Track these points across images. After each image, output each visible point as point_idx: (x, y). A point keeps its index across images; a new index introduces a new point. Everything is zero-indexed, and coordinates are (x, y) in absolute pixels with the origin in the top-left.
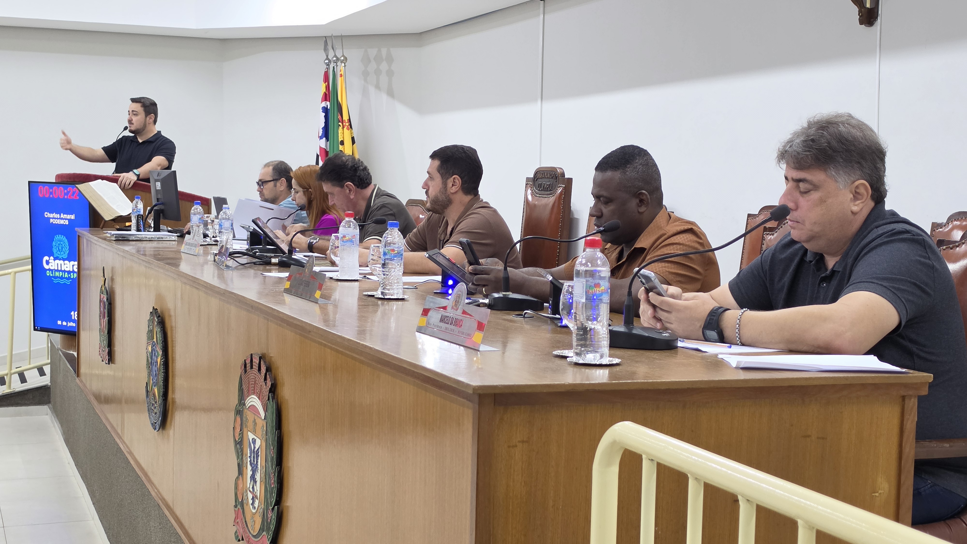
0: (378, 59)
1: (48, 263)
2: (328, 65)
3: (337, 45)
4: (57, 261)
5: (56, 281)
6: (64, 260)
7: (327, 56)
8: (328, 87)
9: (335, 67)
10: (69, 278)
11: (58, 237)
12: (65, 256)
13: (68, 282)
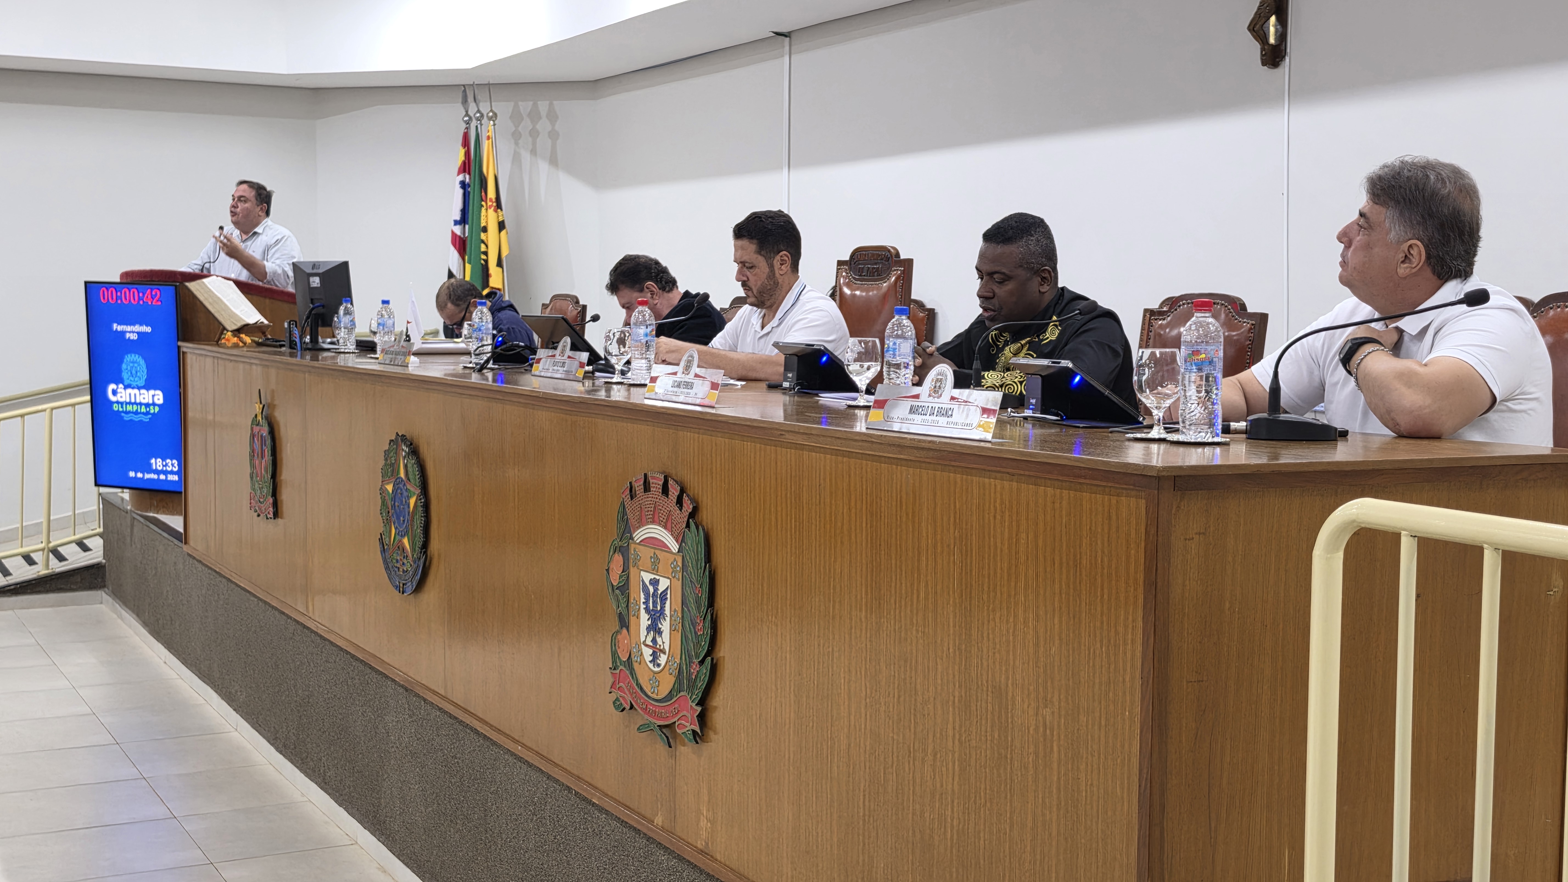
1: (115, 393)
2: (468, 123)
3: (482, 95)
4: (129, 391)
5: (127, 418)
6: (139, 388)
7: (467, 112)
8: (467, 154)
9: (479, 126)
10: (147, 413)
11: (130, 358)
12: (142, 383)
13: (146, 419)
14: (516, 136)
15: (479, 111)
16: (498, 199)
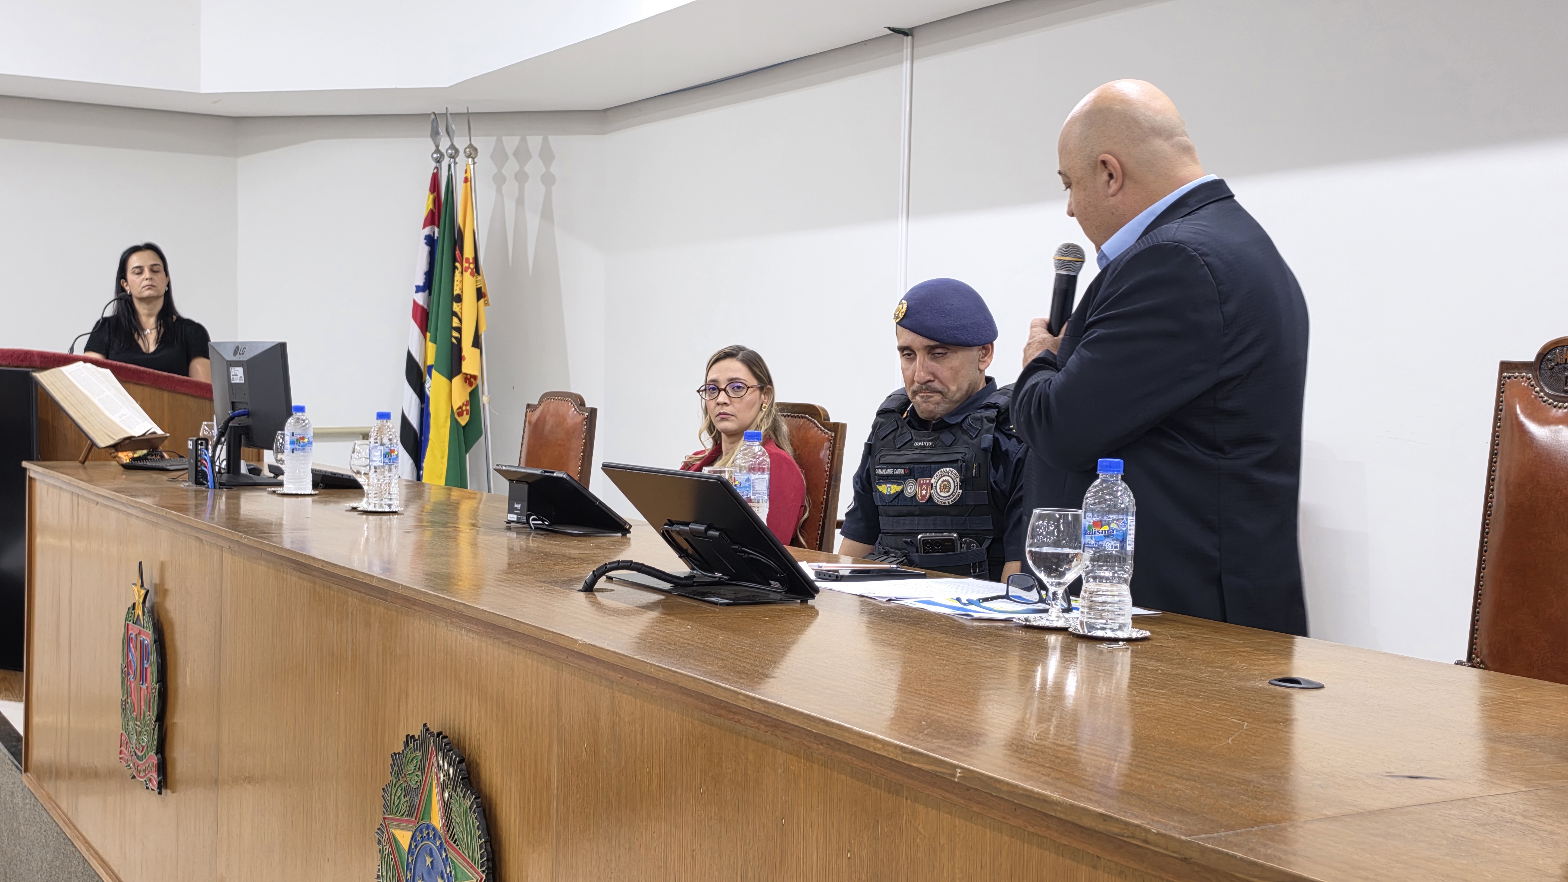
0: (523, 155)
2: (438, 161)
3: (457, 127)
7: (437, 146)
8: (437, 201)
9: (452, 165)
14: (500, 181)
15: (452, 146)
16: (476, 259)
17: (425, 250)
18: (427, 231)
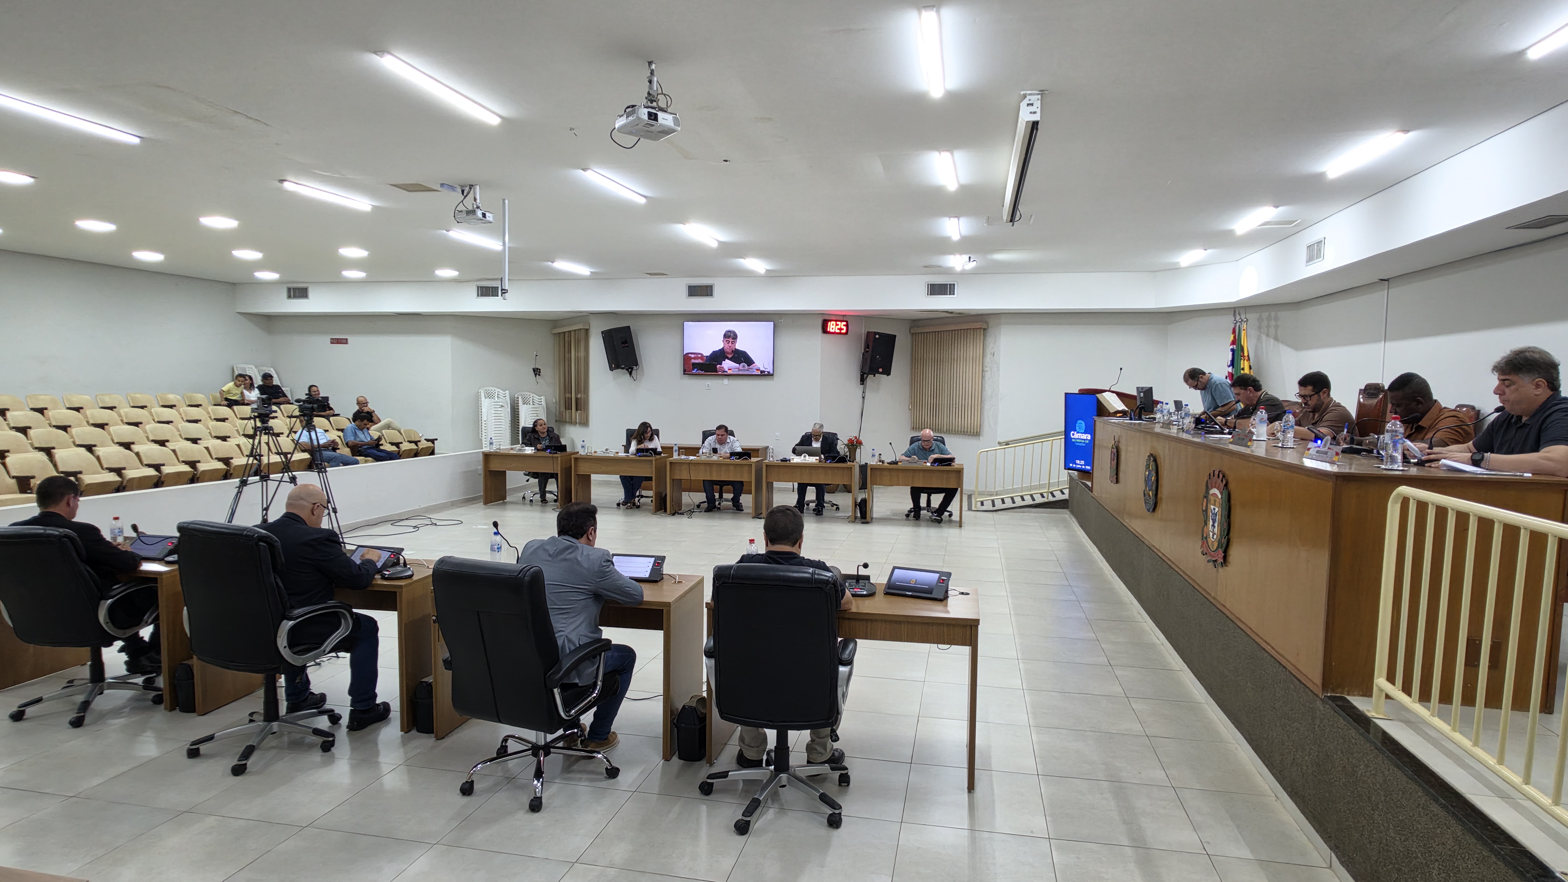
0: (1269, 319)
1: (1073, 435)
2: (1236, 324)
3: (1242, 311)
4: (1078, 434)
5: (1077, 444)
6: (1082, 433)
7: (1235, 319)
8: (1235, 337)
9: (1240, 325)
10: (1084, 443)
11: (1079, 421)
12: (1083, 431)
13: (1084, 445)
14: (1260, 328)
15: (1240, 319)
16: (1248, 356)
17: (1231, 353)
18: (1231, 347)
